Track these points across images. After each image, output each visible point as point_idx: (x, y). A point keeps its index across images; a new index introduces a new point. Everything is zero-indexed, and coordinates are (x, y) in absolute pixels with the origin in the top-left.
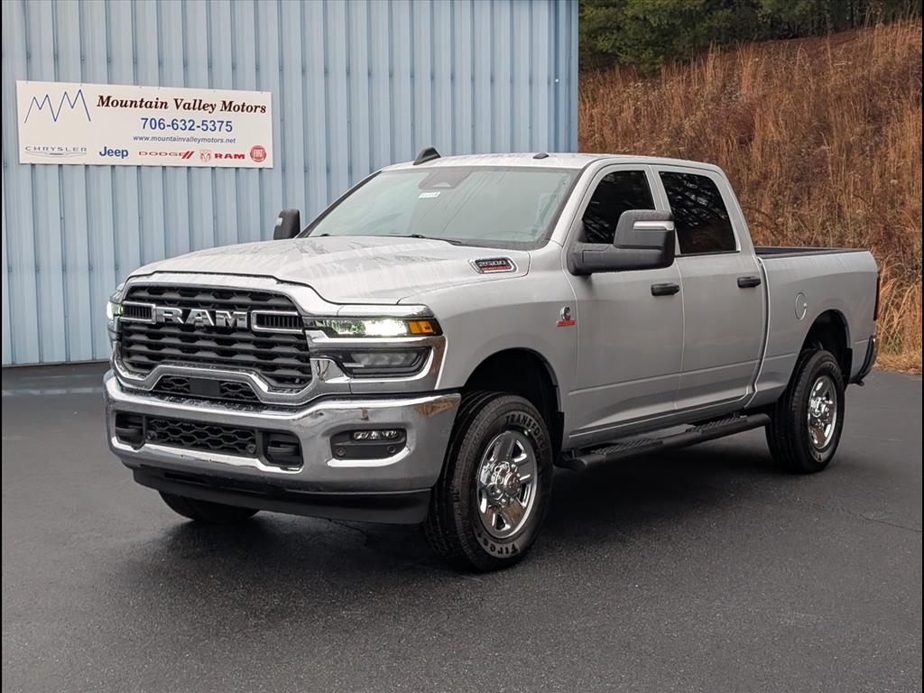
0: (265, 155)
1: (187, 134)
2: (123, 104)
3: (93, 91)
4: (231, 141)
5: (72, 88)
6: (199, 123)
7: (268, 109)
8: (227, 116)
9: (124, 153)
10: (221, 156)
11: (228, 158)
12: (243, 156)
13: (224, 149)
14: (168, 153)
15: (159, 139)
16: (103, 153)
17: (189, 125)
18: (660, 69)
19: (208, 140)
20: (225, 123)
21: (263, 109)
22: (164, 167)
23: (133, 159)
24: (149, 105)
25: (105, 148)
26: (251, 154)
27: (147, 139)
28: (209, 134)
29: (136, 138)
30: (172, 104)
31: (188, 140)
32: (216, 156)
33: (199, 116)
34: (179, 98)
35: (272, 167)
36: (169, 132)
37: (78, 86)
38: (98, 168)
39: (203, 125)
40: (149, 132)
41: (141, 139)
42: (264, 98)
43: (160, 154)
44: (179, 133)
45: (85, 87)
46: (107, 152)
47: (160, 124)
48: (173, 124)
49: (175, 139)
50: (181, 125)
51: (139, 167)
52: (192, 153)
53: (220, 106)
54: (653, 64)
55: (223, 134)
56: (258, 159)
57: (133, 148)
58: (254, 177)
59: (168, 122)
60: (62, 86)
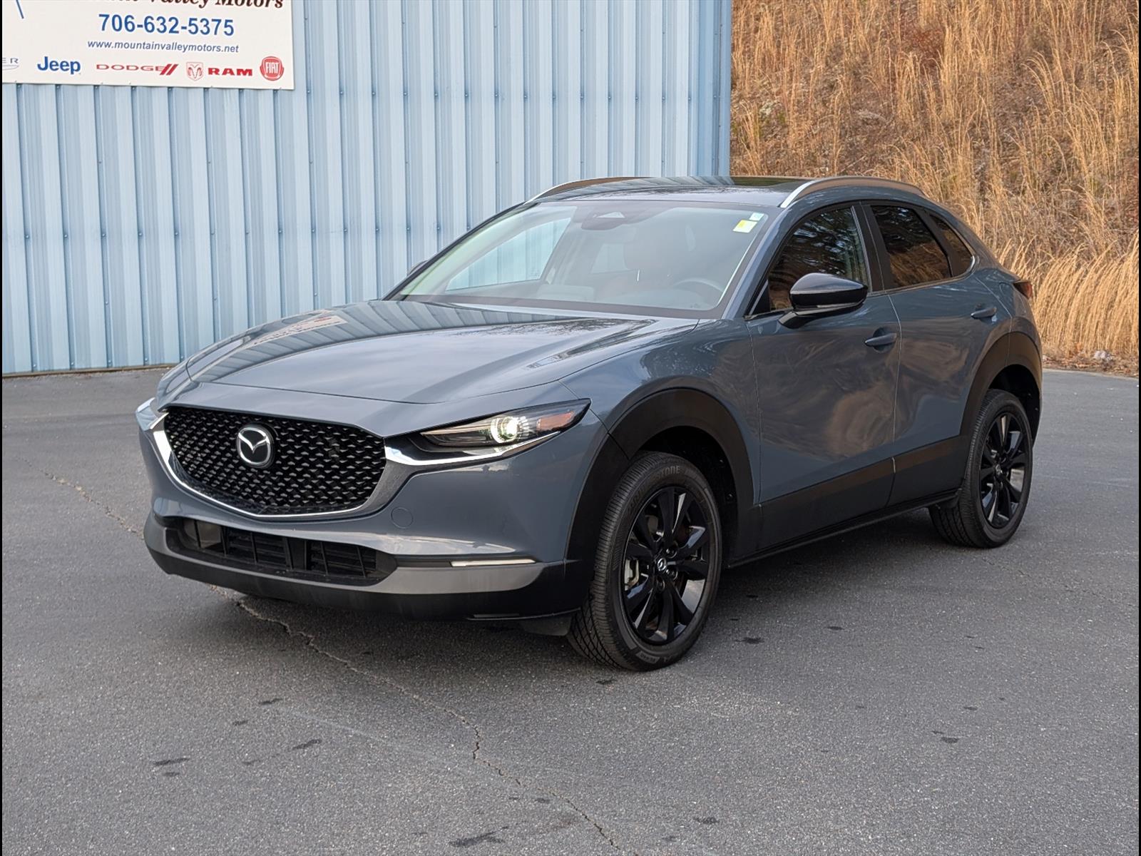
0: (282, 70)
1: (167, 38)
4: (232, 49)
6: (184, 22)
7: (287, 2)
8: (225, 12)
9: (74, 67)
10: (217, 71)
11: (228, 75)
12: (250, 72)
13: (221, 61)
14: (140, 66)
15: (126, 46)
16: (43, 66)
17: (169, 25)
19: (199, 48)
20: (223, 23)
21: (279, 3)
22: (133, 88)
23: (87, 76)
25: (46, 58)
26: (262, 69)
27: (108, 45)
28: (199, 39)
29: (91, 44)
31: (169, 47)
32: (210, 71)
33: (183, 12)
35: (292, 88)
36: (140, 35)
38: (35, 86)
39: (190, 25)
40: (110, 35)
41: (100, 45)
43: (128, 67)
44: (155, 37)
46: (48, 65)
47: (127, 23)
48: (146, 24)
49: (149, 47)
50: (158, 24)
51: (96, 87)
52: (175, 66)
55: (221, 39)
56: (272, 77)
57: (88, 59)
58: (266, 102)
59: (139, 20)
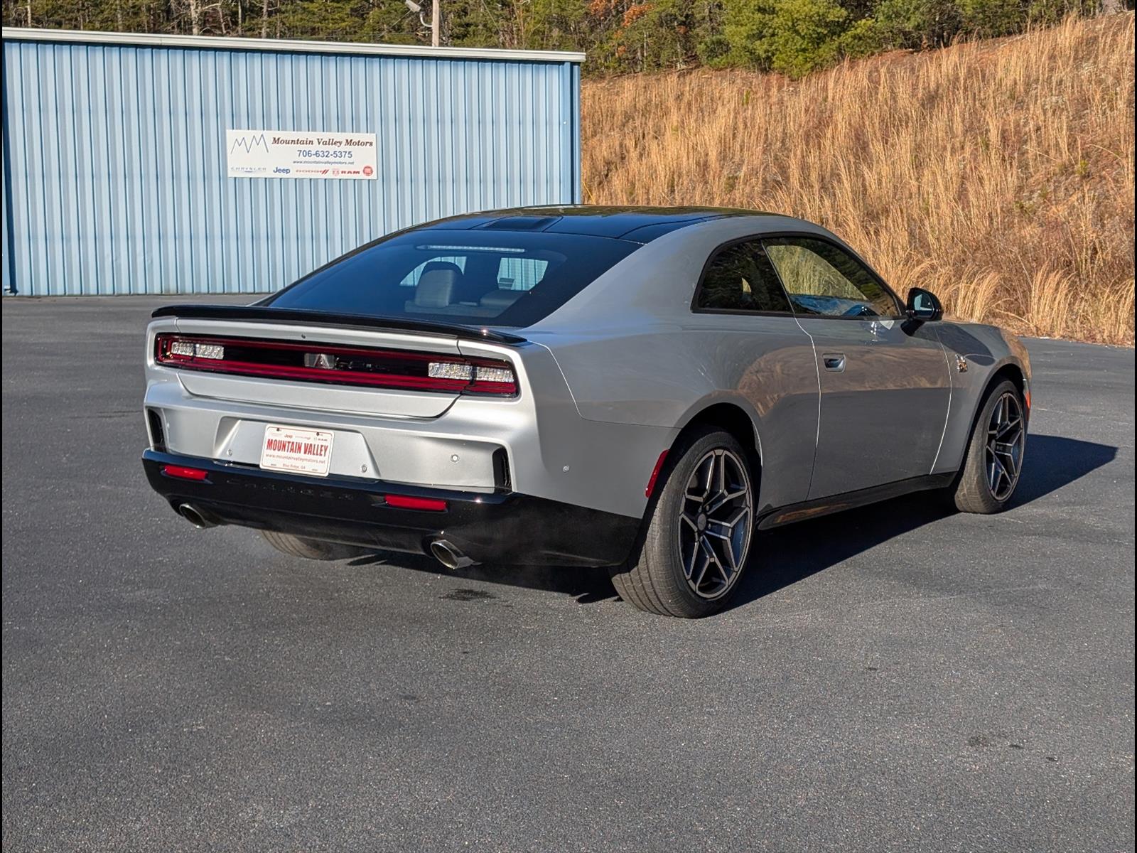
0: (372, 172)
1: (325, 159)
2: (287, 142)
3: (270, 135)
4: (353, 163)
5: (258, 133)
6: (332, 153)
7: (374, 144)
8: (348, 148)
9: (287, 171)
10: (345, 172)
11: (350, 174)
12: (358, 172)
13: (347, 168)
14: (313, 170)
15: (308, 162)
16: (276, 171)
17: (326, 154)
19: (337, 163)
20: (347, 153)
21: (371, 144)
22: (311, 179)
23: (293, 175)
24: (302, 143)
25: (277, 168)
26: (364, 171)
27: (301, 162)
28: (338, 159)
29: (294, 162)
30: (316, 142)
31: (325, 163)
32: (342, 172)
33: (332, 148)
34: (320, 138)
35: (376, 179)
36: (314, 158)
37: (262, 132)
38: (272, 179)
39: (334, 154)
40: (302, 158)
41: (297, 162)
42: (371, 137)
43: (309, 171)
44: (320, 159)
45: (265, 133)
46: (278, 170)
47: (309, 154)
48: (316, 154)
49: (317, 163)
50: (321, 154)
51: (296, 179)
52: (328, 170)
53: (344, 142)
55: (347, 159)
56: (368, 174)
57: (293, 168)
58: (365, 185)
59: (313, 152)
60: (252, 132)
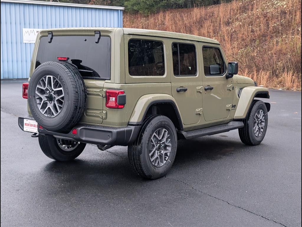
3: (36, 30)
18: (149, 15)
37: (33, 29)
54: (148, 13)
60: (30, 29)
